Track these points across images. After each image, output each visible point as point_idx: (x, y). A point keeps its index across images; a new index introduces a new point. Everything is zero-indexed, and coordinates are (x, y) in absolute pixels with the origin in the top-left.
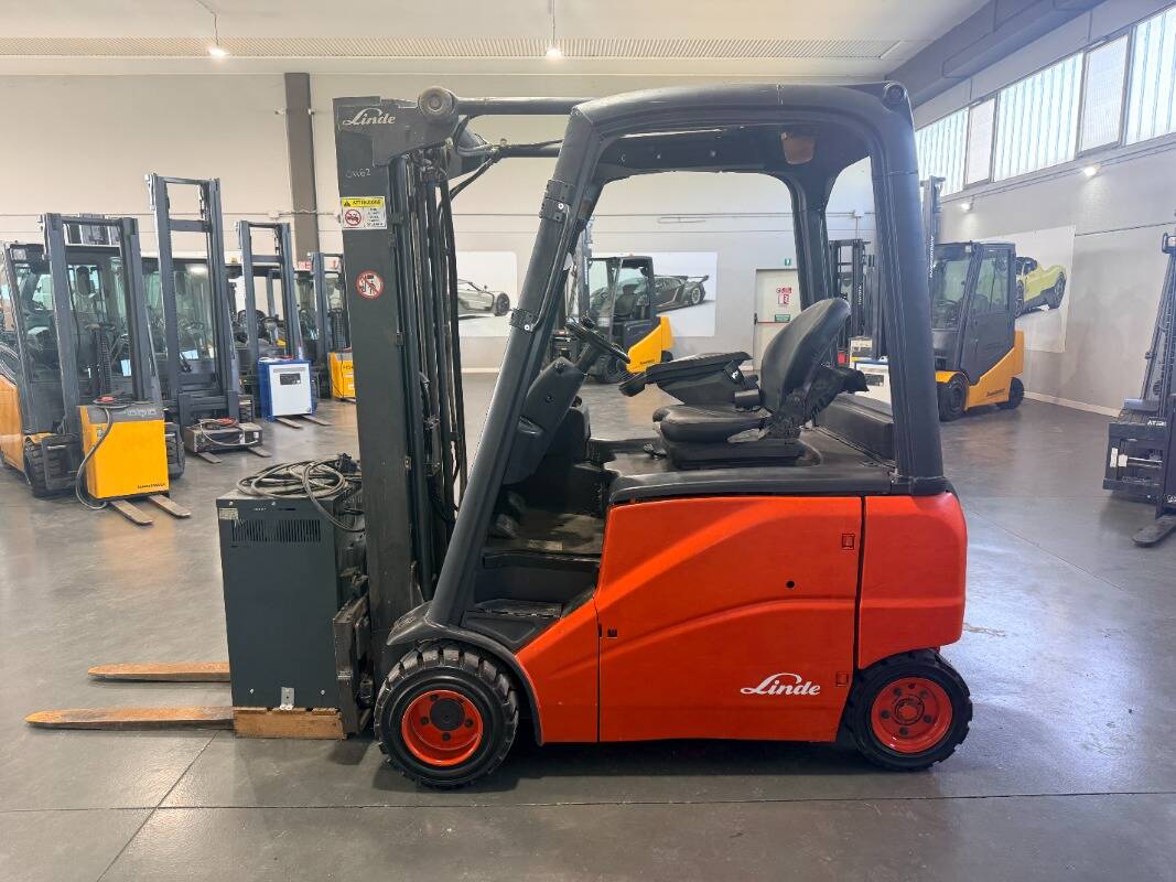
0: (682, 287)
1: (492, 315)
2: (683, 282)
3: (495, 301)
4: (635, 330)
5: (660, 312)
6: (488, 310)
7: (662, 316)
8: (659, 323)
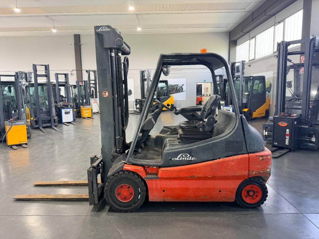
2: (177, 86)
4: (164, 99)
5: (170, 94)
8: (170, 97)
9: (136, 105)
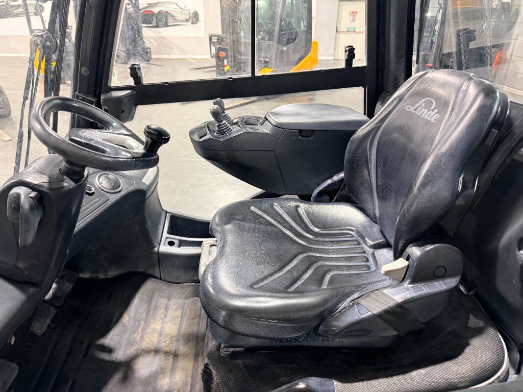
1: (189, 24)
3: (191, 16)
6: (187, 20)
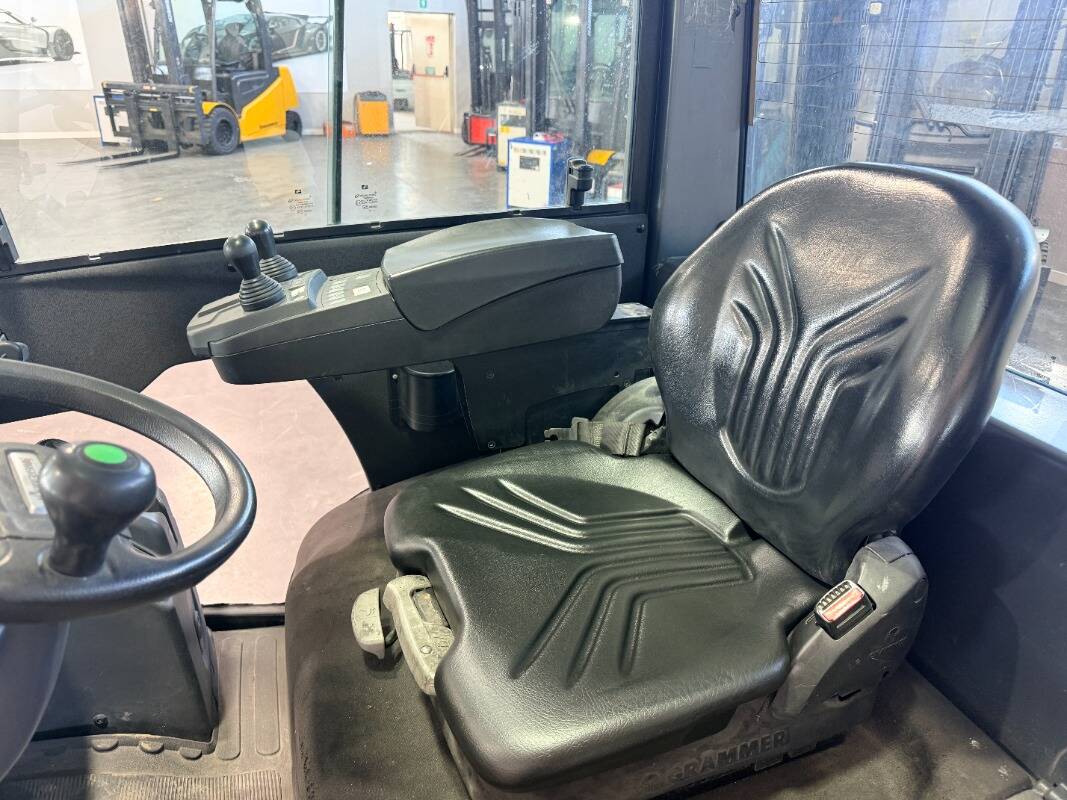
0: (303, 29)
2: (303, 22)
4: (248, 85)
5: (276, 61)
7: (279, 65)
8: (278, 75)
9: (111, 112)
